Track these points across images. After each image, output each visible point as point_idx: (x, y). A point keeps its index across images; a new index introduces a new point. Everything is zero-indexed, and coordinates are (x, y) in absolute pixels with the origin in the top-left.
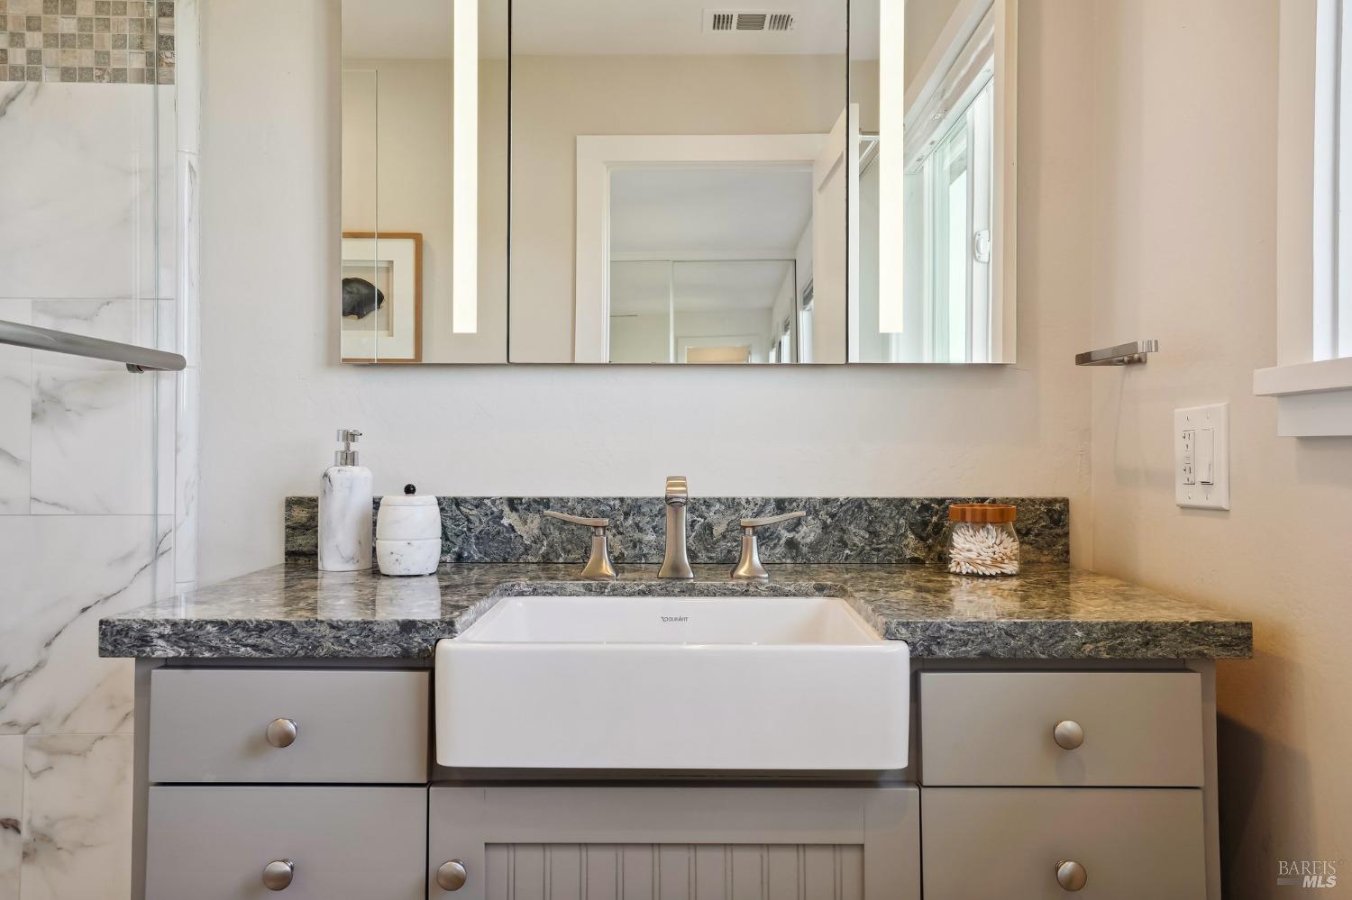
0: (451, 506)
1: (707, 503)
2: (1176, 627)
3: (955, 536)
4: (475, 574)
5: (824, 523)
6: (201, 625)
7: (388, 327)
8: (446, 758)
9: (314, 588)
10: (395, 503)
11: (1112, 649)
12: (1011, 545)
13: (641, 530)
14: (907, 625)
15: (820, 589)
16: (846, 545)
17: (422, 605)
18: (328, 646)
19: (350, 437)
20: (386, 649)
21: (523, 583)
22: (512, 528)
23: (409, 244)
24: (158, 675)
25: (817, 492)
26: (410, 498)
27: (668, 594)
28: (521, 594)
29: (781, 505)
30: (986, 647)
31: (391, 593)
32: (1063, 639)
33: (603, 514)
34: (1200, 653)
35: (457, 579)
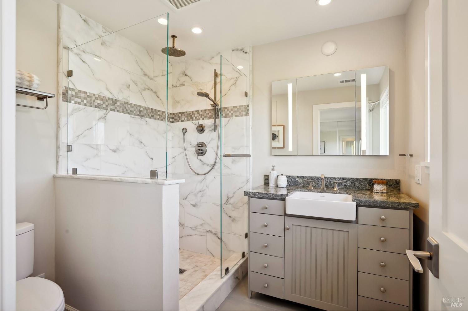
0: (288, 177)
1: (330, 178)
2: (404, 203)
3: (374, 186)
4: (292, 188)
5: (351, 182)
6: (256, 193)
7: (279, 142)
8: (287, 212)
9: (269, 189)
10: (280, 177)
11: (392, 206)
12: (385, 187)
13: (319, 182)
14: (356, 200)
15: (347, 193)
16: (355, 186)
17: (284, 192)
18: (272, 197)
19: (273, 167)
20: (279, 198)
21: (299, 189)
22: (298, 181)
23: (282, 127)
24: (251, 199)
25: (350, 177)
26: (282, 176)
27: (322, 192)
28: (299, 191)
29: (343, 179)
30: (369, 204)
31: (280, 190)
32: (383, 203)
33: (313, 179)
34: (408, 207)
35: (289, 188)
